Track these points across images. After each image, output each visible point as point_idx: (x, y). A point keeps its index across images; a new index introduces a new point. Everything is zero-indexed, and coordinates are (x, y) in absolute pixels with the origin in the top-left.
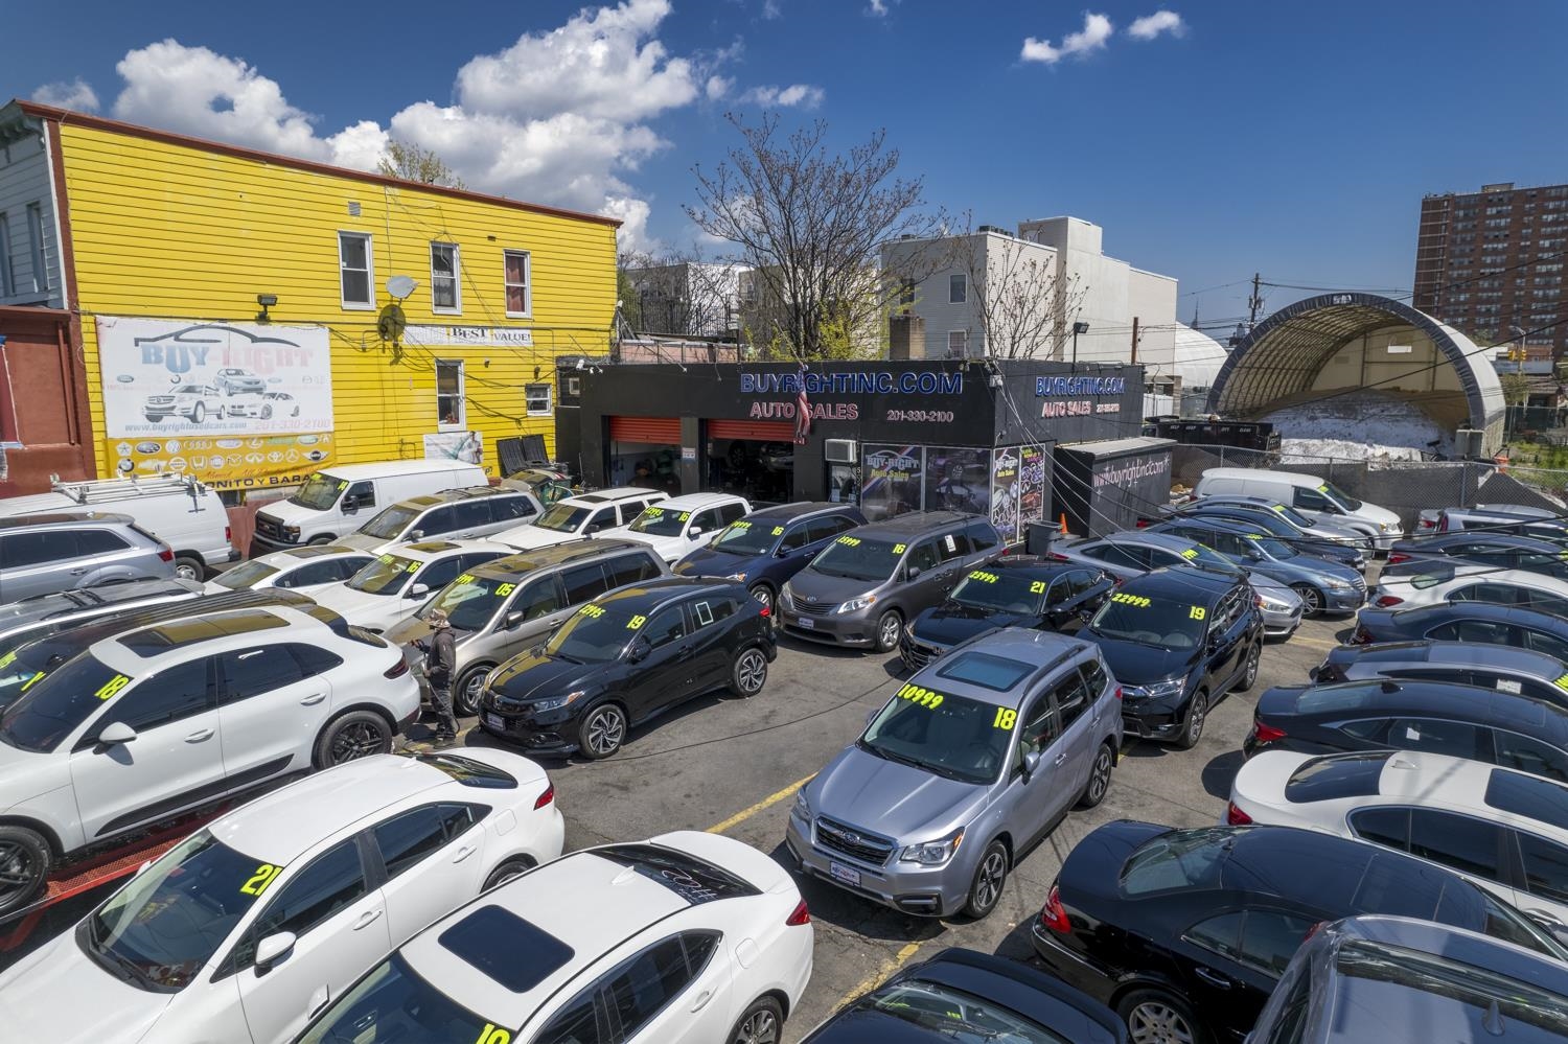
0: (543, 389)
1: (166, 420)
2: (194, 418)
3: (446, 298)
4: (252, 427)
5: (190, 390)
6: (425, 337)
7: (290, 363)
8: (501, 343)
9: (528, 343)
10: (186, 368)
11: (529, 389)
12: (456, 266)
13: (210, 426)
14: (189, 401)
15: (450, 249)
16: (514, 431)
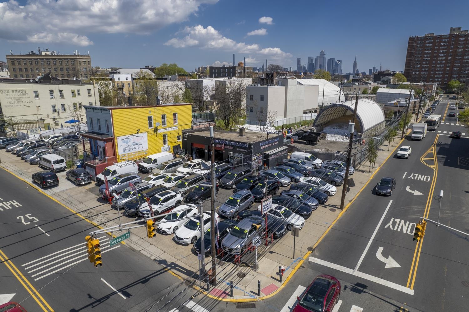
0: (180, 136)
1: (126, 151)
2: (129, 150)
3: (164, 123)
4: (137, 150)
5: (129, 146)
6: (161, 131)
7: (142, 139)
8: (173, 130)
9: (177, 129)
10: (128, 143)
11: (178, 137)
12: (165, 118)
13: (131, 151)
14: (128, 148)
15: (164, 115)
16: (175, 144)
